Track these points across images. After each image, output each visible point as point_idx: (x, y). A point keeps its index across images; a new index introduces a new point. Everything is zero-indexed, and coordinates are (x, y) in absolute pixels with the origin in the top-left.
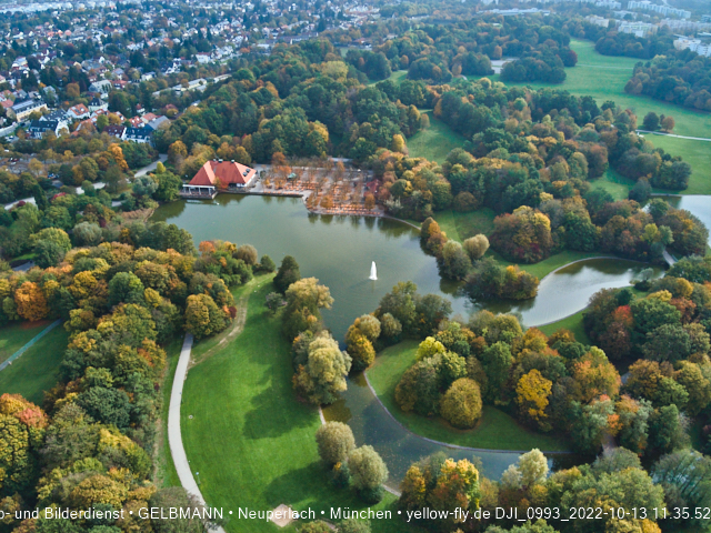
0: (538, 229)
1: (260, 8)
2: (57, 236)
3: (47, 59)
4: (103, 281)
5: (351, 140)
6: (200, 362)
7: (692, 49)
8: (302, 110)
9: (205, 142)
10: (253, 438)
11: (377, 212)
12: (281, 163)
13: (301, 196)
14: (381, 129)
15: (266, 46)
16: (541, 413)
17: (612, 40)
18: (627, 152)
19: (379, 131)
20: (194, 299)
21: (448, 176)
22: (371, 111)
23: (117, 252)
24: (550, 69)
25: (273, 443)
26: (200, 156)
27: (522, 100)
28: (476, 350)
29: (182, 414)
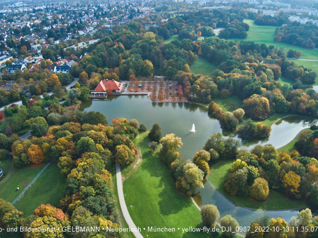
0: (265, 104)
1: (100, 9)
2: (42, 121)
3: (6, 36)
4: (72, 142)
5: (165, 67)
6: (127, 178)
7: (298, 21)
8: (140, 55)
9: (96, 71)
10: (166, 214)
11: (184, 100)
12: (134, 80)
13: (147, 95)
14: (179, 62)
15: (109, 26)
16: (296, 190)
17: (262, 19)
18: (288, 68)
19: (178, 63)
20: (120, 147)
21: (215, 82)
22: (172, 54)
23: (73, 127)
24: (240, 32)
25: (176, 216)
26: (96, 78)
27: (236, 46)
28: (261, 164)
29: (127, 205)
